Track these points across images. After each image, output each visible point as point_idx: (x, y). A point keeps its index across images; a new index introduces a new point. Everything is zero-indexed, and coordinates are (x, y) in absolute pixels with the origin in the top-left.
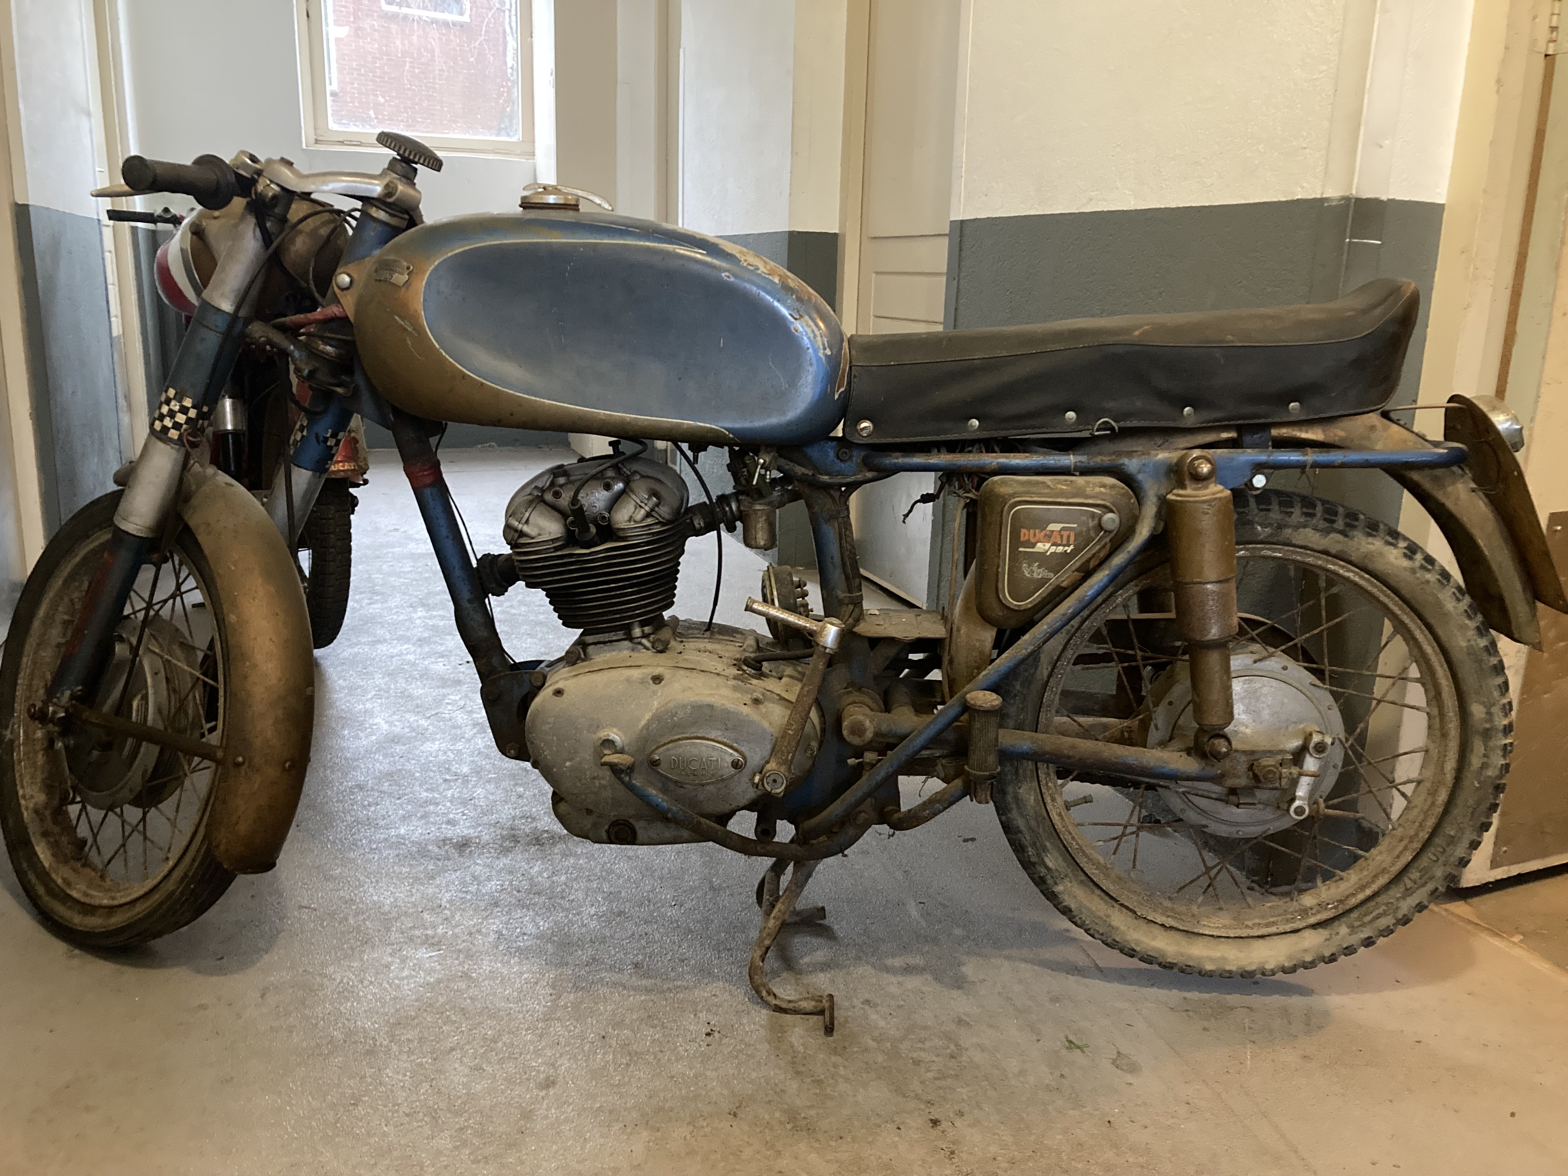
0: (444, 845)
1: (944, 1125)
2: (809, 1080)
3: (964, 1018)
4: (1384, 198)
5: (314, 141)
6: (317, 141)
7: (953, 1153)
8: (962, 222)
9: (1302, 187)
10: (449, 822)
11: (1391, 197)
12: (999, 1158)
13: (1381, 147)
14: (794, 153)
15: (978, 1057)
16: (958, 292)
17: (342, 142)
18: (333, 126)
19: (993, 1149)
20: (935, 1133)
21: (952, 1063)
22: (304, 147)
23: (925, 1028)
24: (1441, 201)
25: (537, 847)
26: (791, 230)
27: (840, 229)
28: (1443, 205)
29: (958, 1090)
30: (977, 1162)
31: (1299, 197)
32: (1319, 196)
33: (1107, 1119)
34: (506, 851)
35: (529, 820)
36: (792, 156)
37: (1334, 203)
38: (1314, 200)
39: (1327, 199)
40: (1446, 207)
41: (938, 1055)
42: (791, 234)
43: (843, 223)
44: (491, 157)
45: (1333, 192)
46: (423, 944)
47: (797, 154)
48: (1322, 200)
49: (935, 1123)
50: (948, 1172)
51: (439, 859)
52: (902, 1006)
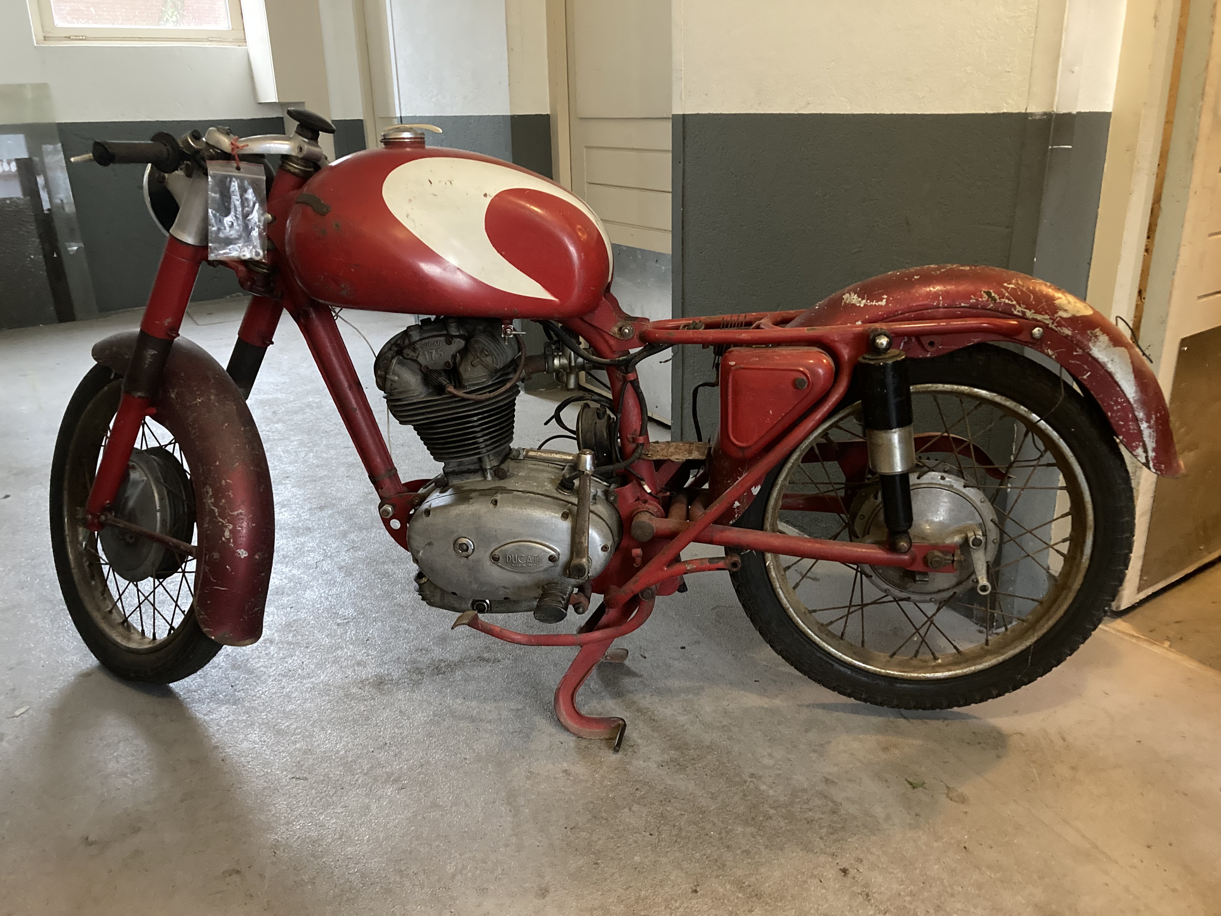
0: (364, 686)
1: (852, 872)
2: (739, 852)
3: (828, 777)
4: (1074, 112)
5: (42, 38)
6: (45, 38)
7: (867, 895)
8: (684, 115)
9: (1007, 103)
10: (359, 664)
11: (1078, 111)
12: (902, 893)
13: (1073, 72)
14: (510, 49)
15: (853, 809)
16: (684, 173)
17: (69, 37)
18: (59, 23)
19: (895, 886)
20: (848, 881)
21: (835, 818)
22: (36, 45)
23: (805, 791)
24: (1109, 110)
25: (440, 675)
26: (512, 114)
27: (551, 110)
28: (1110, 113)
29: (849, 840)
30: (888, 900)
31: (1005, 111)
32: (1023, 111)
33: (963, 846)
34: (417, 684)
35: (424, 652)
36: (508, 52)
37: (1037, 118)
38: (1019, 114)
39: (1031, 114)
40: (1113, 115)
41: (823, 813)
42: (513, 118)
43: (553, 106)
44: (207, 45)
45: (1036, 108)
46: (386, 781)
47: (512, 50)
48: (1026, 115)
49: (845, 871)
50: (871, 912)
51: (365, 700)
52: (780, 774)
